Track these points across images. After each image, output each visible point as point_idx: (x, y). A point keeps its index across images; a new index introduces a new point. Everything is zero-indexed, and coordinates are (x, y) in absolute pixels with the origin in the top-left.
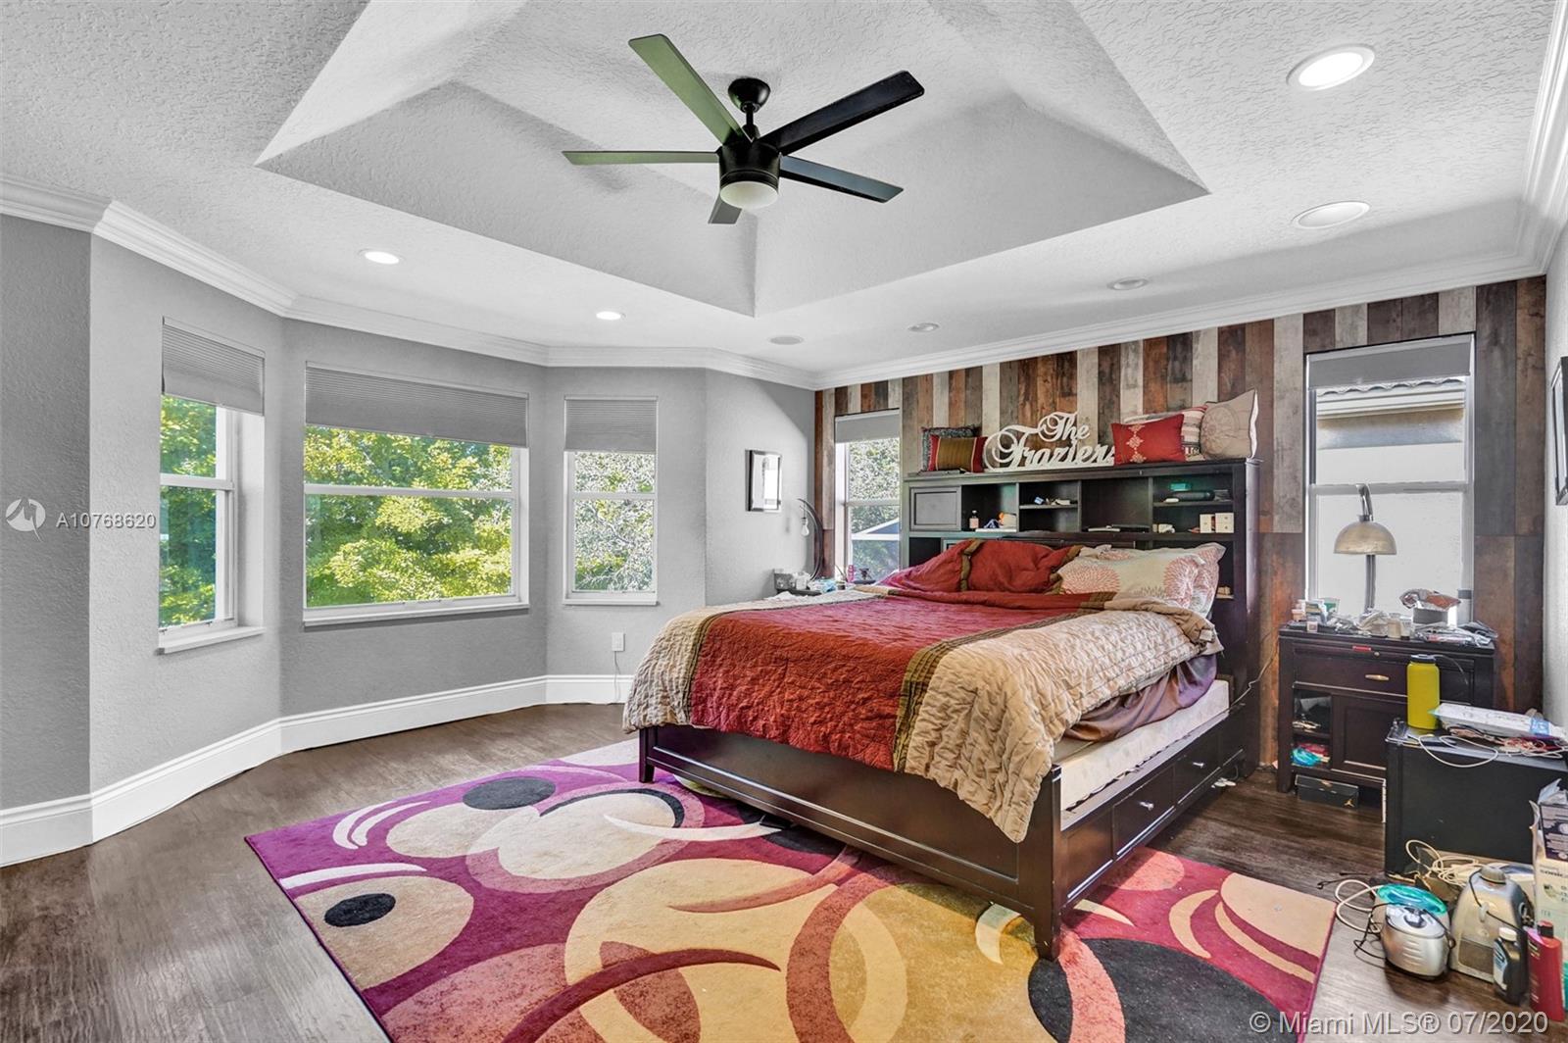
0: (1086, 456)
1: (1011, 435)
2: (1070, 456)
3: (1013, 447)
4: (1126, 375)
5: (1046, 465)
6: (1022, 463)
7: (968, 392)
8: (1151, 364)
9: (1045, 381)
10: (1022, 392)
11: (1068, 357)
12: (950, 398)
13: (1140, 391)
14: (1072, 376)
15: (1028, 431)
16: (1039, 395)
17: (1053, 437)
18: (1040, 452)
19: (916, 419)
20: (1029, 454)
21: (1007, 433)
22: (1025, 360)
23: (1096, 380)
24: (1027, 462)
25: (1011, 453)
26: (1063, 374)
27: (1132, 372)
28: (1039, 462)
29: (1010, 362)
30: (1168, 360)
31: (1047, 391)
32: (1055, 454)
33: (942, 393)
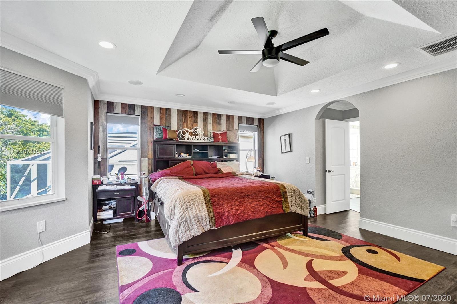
0: (203, 139)
1: (185, 131)
2: (200, 139)
3: (186, 135)
4: (209, 120)
5: (194, 141)
6: (188, 139)
7: (167, 116)
8: (214, 119)
9: (190, 117)
10: (184, 119)
11: (196, 113)
12: (160, 116)
13: (212, 125)
14: (197, 118)
15: (190, 131)
16: (188, 121)
17: (196, 133)
18: (193, 137)
19: (147, 121)
20: (190, 137)
21: (184, 130)
22: (184, 110)
23: (202, 120)
24: (189, 139)
25: (185, 136)
26: (194, 117)
27: (210, 120)
28: (192, 139)
29: (180, 110)
30: (217, 119)
31: (190, 120)
32: (196, 138)
33: (157, 114)
